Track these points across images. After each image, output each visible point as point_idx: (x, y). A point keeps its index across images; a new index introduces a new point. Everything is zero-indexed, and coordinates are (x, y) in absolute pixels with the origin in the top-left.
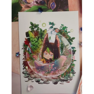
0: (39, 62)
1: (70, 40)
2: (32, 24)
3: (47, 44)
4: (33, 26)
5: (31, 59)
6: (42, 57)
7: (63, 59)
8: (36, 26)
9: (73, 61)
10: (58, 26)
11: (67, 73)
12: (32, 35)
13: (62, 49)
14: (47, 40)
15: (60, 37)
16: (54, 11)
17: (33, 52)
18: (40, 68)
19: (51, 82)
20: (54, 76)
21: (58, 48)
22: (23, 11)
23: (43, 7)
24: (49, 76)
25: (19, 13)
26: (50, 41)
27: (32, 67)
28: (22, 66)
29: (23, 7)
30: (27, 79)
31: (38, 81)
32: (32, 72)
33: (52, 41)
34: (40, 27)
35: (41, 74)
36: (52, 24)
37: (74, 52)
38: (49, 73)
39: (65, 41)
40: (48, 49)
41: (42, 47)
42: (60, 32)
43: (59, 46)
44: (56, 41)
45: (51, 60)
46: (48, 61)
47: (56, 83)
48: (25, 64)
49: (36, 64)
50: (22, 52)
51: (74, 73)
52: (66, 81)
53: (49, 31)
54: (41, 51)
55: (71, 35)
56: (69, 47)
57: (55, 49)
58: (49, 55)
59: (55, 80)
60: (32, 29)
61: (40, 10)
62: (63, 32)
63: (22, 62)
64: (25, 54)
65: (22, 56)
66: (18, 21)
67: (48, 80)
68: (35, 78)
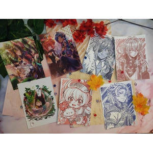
0: (35, 109)
1: (49, 93)
2: (26, 88)
3: (37, 98)
4: (27, 89)
5: (30, 108)
6: (36, 105)
7: (47, 103)
8: (29, 89)
9: (53, 103)
10: (41, 87)
11: (51, 111)
12: (27, 95)
13: (46, 98)
14: (37, 95)
15: (44, 92)
16: (37, 79)
17: (30, 104)
18: (36, 112)
19: (43, 118)
20: (44, 114)
21: (43, 99)
22: (20, 83)
23: (31, 78)
24: (41, 115)
25: (18, 84)
26: (39, 96)
27: (31, 112)
28: (25, 113)
29: (19, 80)
30: (29, 119)
31: (36, 119)
32: (31, 115)
33: (40, 95)
34: (31, 89)
35: (37, 115)
36: (38, 86)
37: (53, 99)
38: (41, 113)
39: (47, 94)
40: (38, 100)
41: (34, 100)
42: (43, 89)
43: (44, 97)
44: (42, 95)
45: (41, 106)
46: (39, 107)
47: (46, 118)
48: (27, 111)
49: (33, 110)
50: (23, 105)
51: (55, 110)
52: (52, 115)
53: (37, 90)
54: (34, 102)
55: (49, 90)
56: (50, 97)
57: (42, 99)
58: (39, 104)
59: (45, 117)
60: (27, 91)
61: (29, 80)
62: (44, 89)
63: (25, 110)
64: (25, 106)
65: (24, 107)
66: (18, 89)
67: (42, 117)
68: (34, 118)
